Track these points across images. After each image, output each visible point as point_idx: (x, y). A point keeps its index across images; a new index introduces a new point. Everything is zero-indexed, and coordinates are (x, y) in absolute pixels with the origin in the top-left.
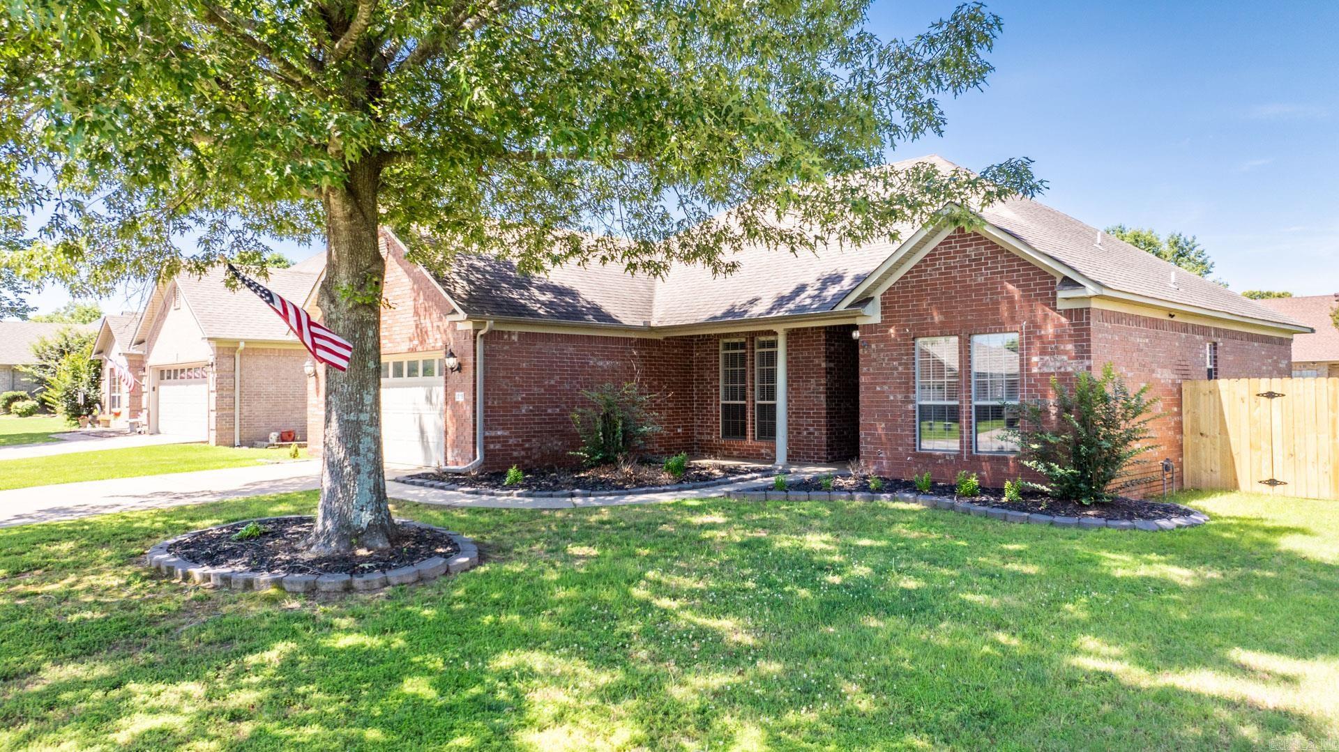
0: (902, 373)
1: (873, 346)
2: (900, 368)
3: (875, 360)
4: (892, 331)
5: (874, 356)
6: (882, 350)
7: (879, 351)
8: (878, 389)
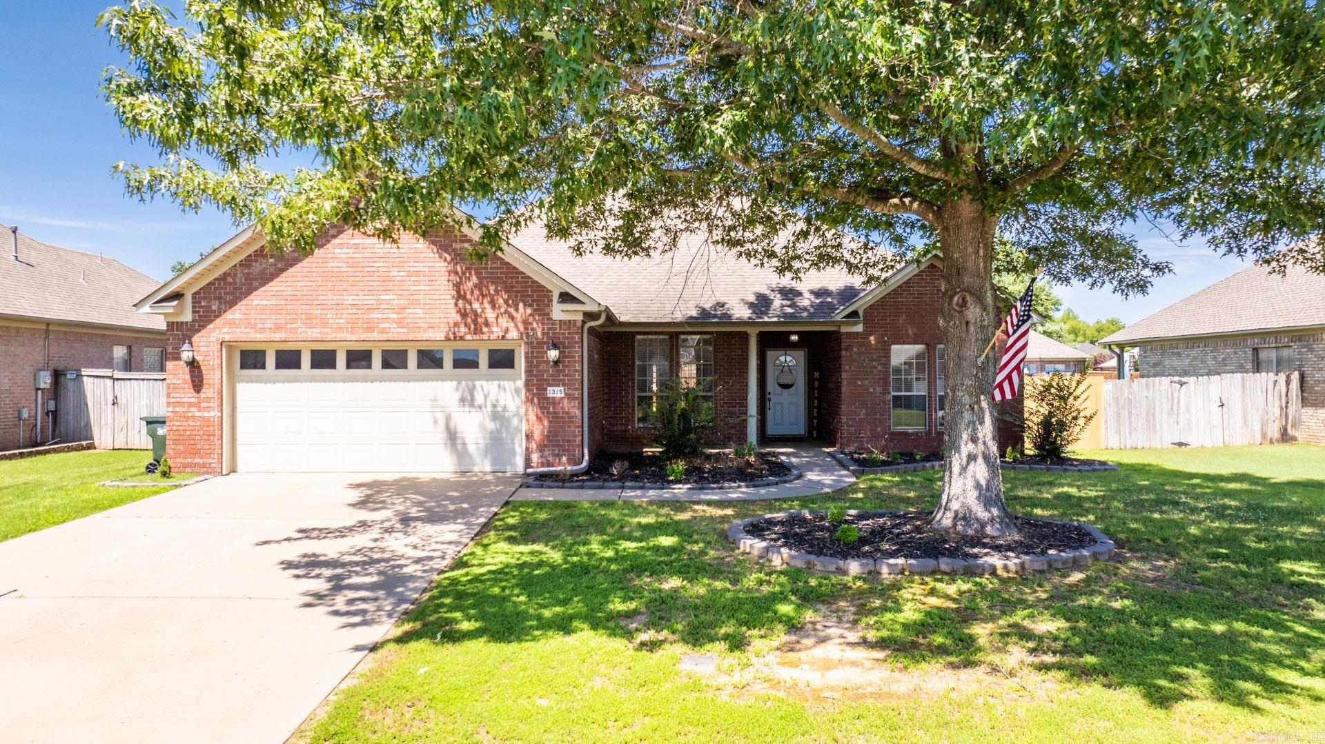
0: (880, 371)
1: (855, 349)
2: (879, 367)
3: (856, 361)
4: (872, 338)
5: (855, 357)
6: (863, 353)
7: (860, 353)
8: (859, 383)
